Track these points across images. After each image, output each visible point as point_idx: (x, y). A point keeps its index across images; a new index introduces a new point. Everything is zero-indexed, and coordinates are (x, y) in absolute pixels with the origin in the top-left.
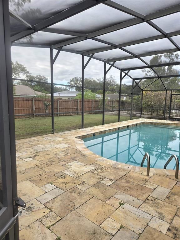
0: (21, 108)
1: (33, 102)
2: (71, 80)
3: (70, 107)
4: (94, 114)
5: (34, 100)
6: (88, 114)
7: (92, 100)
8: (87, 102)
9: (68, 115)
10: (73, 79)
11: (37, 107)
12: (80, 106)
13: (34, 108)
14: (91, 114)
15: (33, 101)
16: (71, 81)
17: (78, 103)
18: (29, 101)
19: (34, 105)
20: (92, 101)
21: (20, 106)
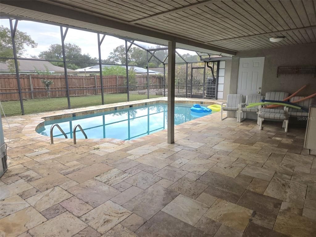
0: (14, 87)
1: (30, 80)
2: (115, 49)
3: (85, 85)
4: (120, 93)
5: (32, 78)
6: (111, 93)
7: (116, 76)
8: (108, 79)
9: (82, 95)
10: (117, 48)
11: (36, 85)
12: (98, 84)
13: (32, 87)
14: (116, 93)
15: (29, 78)
16: (115, 51)
17: (95, 80)
18: (24, 78)
19: (31, 84)
20: (116, 78)
21: (12, 85)
